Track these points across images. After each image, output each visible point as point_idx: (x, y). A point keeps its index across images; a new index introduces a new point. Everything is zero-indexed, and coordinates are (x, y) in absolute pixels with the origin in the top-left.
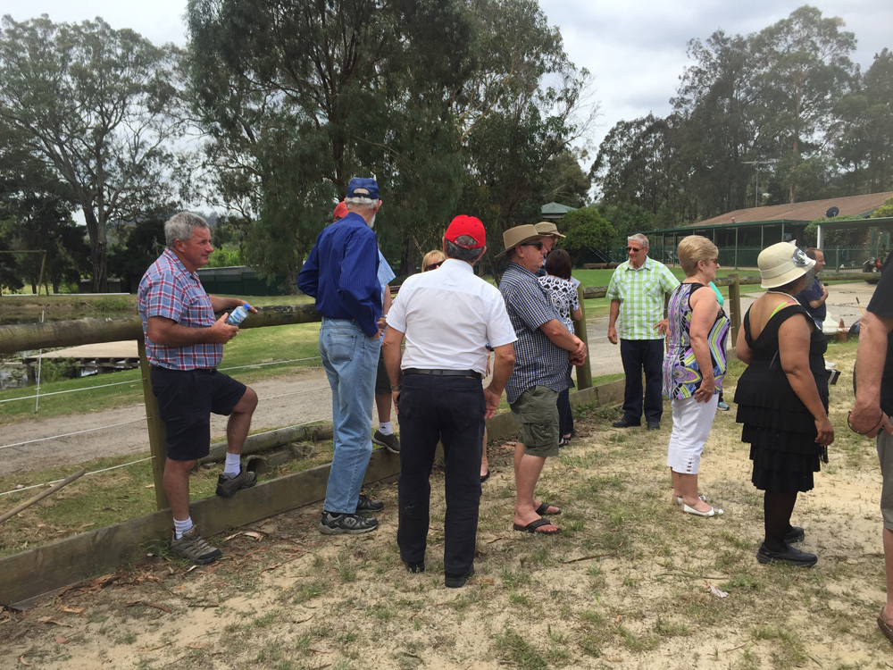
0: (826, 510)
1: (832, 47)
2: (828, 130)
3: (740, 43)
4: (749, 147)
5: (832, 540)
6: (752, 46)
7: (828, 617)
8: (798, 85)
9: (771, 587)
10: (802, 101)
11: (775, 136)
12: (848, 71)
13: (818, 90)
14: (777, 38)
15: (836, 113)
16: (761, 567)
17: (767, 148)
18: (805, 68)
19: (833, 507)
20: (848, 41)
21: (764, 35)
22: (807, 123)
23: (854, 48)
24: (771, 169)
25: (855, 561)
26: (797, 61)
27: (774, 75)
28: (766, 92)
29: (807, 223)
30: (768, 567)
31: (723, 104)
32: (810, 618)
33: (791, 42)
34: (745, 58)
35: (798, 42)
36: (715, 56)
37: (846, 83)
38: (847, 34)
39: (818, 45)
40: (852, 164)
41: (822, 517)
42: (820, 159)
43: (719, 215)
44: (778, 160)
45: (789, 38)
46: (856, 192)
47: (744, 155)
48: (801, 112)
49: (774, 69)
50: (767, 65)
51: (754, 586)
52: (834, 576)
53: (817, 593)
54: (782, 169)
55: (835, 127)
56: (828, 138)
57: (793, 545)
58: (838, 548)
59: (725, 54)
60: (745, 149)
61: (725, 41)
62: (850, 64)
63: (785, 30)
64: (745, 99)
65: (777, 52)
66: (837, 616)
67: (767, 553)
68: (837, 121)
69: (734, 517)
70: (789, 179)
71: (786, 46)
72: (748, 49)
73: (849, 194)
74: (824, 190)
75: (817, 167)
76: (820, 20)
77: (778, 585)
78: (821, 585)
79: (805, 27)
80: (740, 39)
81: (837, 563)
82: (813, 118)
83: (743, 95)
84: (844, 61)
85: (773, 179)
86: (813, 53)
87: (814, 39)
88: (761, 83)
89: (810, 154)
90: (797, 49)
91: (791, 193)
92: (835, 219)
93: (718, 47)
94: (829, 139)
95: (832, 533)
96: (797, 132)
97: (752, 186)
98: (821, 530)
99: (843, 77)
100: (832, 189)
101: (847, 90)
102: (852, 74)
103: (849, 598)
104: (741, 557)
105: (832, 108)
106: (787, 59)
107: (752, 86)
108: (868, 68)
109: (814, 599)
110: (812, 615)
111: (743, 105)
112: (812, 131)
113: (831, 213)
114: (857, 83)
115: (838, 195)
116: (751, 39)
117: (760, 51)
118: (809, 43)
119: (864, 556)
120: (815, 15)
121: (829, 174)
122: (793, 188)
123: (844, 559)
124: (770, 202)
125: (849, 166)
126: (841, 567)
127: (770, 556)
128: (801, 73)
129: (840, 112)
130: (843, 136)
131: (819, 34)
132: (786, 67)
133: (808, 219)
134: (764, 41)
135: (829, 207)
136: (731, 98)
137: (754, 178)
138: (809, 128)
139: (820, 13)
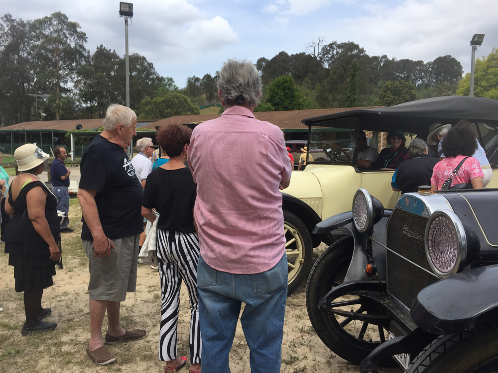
0: (66, 294)
1: (74, 38)
2: (75, 83)
3: (22, 24)
4: (31, 86)
5: (67, 310)
6: (30, 28)
7: (60, 357)
8: (58, 55)
9: (28, 349)
10: (60, 64)
11: (46, 82)
12: (84, 52)
13: (69, 60)
14: (44, 26)
15: (79, 74)
16: (23, 338)
17: (42, 87)
18: (61, 47)
19: (69, 291)
20: (82, 37)
21: (36, 23)
22: (64, 77)
23: (86, 41)
24: (45, 100)
25: (78, 320)
26: (56, 42)
27: (43, 47)
28: (39, 56)
29: (66, 132)
30: (27, 337)
31: (14, 58)
32: (50, 361)
33: (52, 30)
34: (26, 34)
35: (57, 31)
36: (7, 29)
37: (83, 59)
38: (82, 33)
39: (67, 35)
40: (89, 102)
41: (63, 298)
42: (72, 97)
43: (14, 124)
44: (49, 95)
45: (51, 28)
46: (92, 117)
47: (28, 90)
48: (60, 70)
49: (43, 43)
50: (39, 40)
51: (18, 352)
52: (66, 331)
53: (55, 344)
54: (51, 100)
55: (78, 82)
56: (76, 86)
57: (44, 320)
58: (69, 314)
59: (13, 28)
60: (29, 87)
61: (13, 21)
62: (84, 49)
63: (49, 22)
64: (27, 58)
65: (45, 35)
66: (65, 355)
67: (27, 329)
68: (80, 78)
69: (10, 311)
70: (55, 107)
71: (49, 32)
72: (27, 28)
73: (88, 118)
74: (75, 115)
75: (70, 102)
76: (68, 22)
77: (33, 347)
78: (58, 339)
79: (59, 24)
80: (23, 22)
81: (68, 323)
82: (67, 75)
83: (25, 55)
84: (81, 47)
85: (46, 106)
86: (65, 39)
87: (65, 31)
88: (36, 50)
89: (66, 94)
90: (56, 35)
91: (57, 115)
92: (81, 131)
93: (8, 23)
94: (76, 88)
95: (67, 306)
96: (58, 81)
97: (34, 109)
98: (61, 306)
99: (82, 56)
100: (79, 114)
101: (83, 63)
102: (86, 55)
103: (73, 342)
104: (11, 336)
105: (76, 71)
106: (50, 39)
107: (31, 51)
108: (94, 53)
109: (53, 349)
110: (51, 359)
111: (26, 61)
112: (66, 82)
113: (79, 127)
114: (89, 60)
115: (82, 118)
116: (29, 23)
117: (34, 32)
118: (62, 33)
119: (83, 315)
120: (65, 18)
121: (77, 106)
122: (58, 112)
123: (72, 320)
124: (46, 119)
125: (87, 103)
126: (70, 325)
127: (29, 330)
128: (59, 49)
129: (81, 74)
130: (83, 87)
131: (67, 30)
132: (50, 44)
133: (66, 130)
134: (36, 26)
135: (77, 124)
136: (19, 55)
137: (36, 104)
138: (65, 80)
139: (67, 18)
